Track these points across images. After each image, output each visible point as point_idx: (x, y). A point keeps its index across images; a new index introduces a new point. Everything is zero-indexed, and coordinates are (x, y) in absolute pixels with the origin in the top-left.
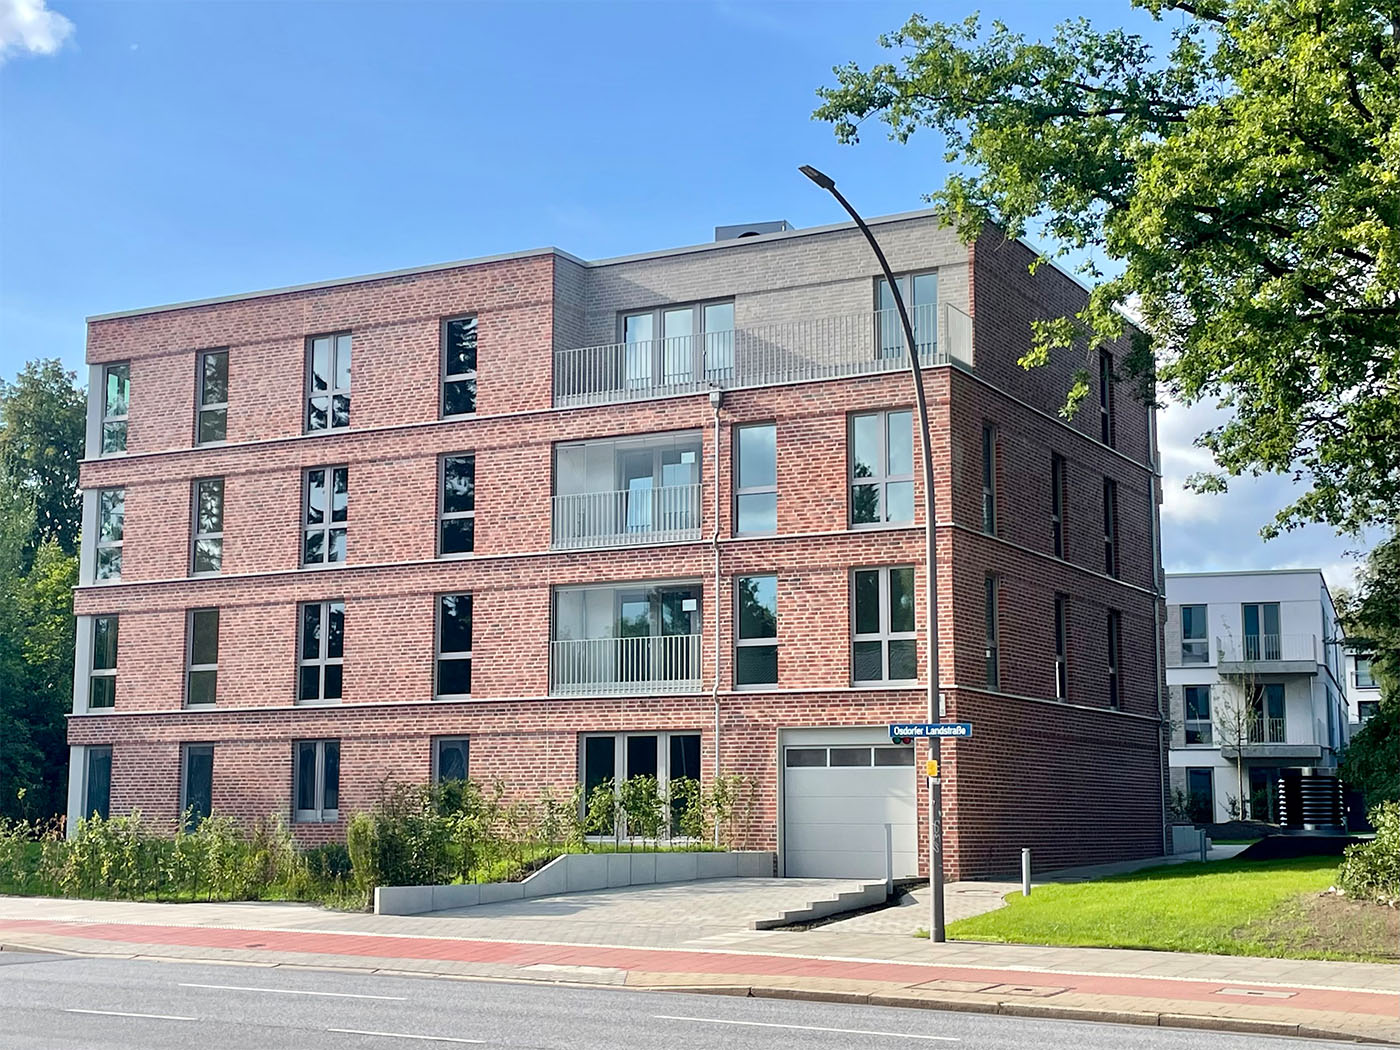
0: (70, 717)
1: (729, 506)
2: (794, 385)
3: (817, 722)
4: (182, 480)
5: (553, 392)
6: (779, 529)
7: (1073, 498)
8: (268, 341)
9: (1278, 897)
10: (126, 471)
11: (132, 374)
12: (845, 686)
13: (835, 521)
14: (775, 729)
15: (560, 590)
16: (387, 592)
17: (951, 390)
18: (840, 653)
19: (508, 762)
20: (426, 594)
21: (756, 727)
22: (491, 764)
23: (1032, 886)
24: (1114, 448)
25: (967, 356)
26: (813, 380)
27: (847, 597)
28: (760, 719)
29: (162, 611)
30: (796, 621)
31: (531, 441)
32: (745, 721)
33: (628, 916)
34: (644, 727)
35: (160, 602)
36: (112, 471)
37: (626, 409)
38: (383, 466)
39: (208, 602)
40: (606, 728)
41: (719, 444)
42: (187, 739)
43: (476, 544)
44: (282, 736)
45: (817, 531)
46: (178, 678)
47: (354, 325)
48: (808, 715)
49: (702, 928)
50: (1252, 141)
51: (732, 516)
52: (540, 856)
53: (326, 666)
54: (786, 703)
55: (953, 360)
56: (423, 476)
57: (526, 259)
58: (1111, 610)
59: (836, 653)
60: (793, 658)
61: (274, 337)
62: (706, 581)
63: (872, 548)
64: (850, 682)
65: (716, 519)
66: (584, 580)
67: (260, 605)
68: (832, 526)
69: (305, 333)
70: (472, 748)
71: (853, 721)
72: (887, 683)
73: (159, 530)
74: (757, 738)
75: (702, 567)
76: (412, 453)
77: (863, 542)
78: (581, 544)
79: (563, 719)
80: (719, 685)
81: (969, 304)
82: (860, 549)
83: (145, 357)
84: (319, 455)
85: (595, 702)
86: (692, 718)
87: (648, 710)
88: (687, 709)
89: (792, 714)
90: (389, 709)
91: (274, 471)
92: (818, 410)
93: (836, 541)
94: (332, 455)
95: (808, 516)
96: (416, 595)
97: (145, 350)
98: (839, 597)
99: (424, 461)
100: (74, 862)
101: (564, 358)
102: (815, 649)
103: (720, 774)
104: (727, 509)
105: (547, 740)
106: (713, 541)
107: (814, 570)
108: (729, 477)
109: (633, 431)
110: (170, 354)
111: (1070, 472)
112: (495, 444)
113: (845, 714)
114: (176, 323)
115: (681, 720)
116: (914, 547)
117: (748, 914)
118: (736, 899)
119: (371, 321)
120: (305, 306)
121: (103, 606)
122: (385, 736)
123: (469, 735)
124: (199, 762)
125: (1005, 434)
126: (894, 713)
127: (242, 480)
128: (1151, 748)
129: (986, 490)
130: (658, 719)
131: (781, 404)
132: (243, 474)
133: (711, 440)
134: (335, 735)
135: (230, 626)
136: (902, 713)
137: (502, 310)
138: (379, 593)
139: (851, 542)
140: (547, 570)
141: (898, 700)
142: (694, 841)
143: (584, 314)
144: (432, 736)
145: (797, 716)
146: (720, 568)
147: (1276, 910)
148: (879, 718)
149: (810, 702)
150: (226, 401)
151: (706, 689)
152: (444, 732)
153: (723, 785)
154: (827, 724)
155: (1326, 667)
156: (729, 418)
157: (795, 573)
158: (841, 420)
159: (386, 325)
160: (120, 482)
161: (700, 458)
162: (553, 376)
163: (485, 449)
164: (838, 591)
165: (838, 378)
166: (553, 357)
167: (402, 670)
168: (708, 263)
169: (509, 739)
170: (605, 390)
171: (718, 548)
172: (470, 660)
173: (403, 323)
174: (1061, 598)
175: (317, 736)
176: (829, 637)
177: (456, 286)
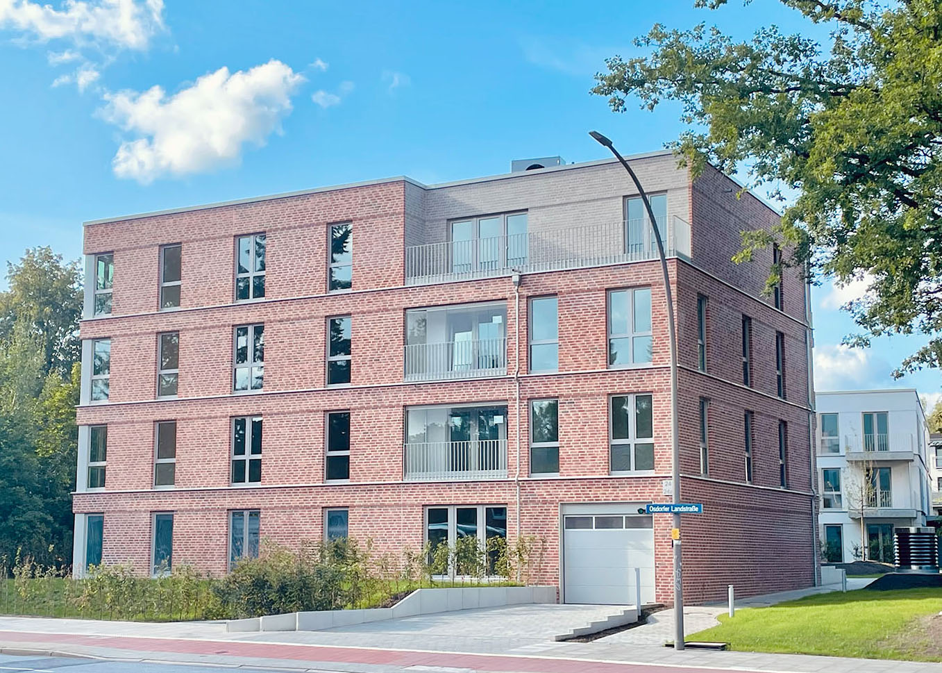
0: (75, 494)
1: (526, 352)
2: (570, 270)
3: (586, 499)
4: (150, 334)
5: (404, 275)
6: (560, 368)
7: (756, 347)
8: (208, 239)
9: (905, 619)
10: (112, 327)
11: (115, 261)
12: (605, 474)
13: (598, 363)
14: (558, 504)
15: (410, 409)
16: (291, 410)
17: (677, 274)
18: (602, 453)
19: (375, 525)
20: (318, 411)
21: (545, 502)
22: (363, 527)
23: (735, 609)
24: (782, 311)
25: (687, 252)
26: (583, 267)
27: (606, 414)
28: (547, 497)
29: (137, 422)
30: (571, 431)
31: (390, 308)
32: (537, 498)
33: (467, 631)
34: (468, 502)
35: (135, 416)
36: (101, 327)
37: (455, 286)
38: (288, 325)
39: (168, 417)
40: (442, 502)
41: (519, 310)
42: (155, 509)
43: (352, 378)
44: (220, 507)
45: (586, 369)
46: (148, 468)
47: (267, 229)
48: (580, 494)
49: (519, 641)
50: (895, 115)
51: (527, 359)
52: (403, 590)
53: (250, 460)
54: (565, 486)
55: (678, 254)
56: (316, 331)
57: (386, 184)
58: (781, 421)
59: (599, 453)
60: (569, 455)
61: (212, 236)
62: (510, 403)
63: (624, 381)
64: (608, 472)
65: (517, 362)
66: (426, 402)
67: (204, 418)
68: (596, 366)
69: (234, 234)
70: (350, 515)
71: (611, 498)
72: (633, 473)
73: (135, 367)
74: (546, 510)
75: (508, 394)
76: (308, 316)
77: (617, 377)
78: (424, 377)
79: (412, 497)
80: (520, 474)
81: (689, 215)
82: (615, 382)
83: (124, 249)
84: (244, 317)
85: (434, 484)
86: (501, 496)
87: (471, 491)
88: (497, 490)
89: (569, 493)
90: (293, 489)
91: (213, 327)
92: (586, 288)
93: (599, 377)
94: (253, 317)
95: (580, 359)
96: (311, 412)
97: (123, 245)
98: (601, 414)
99: (316, 321)
100: (87, 594)
101: (412, 251)
102: (585, 450)
103: (521, 534)
104: (524, 354)
105: (402, 511)
106: (515, 376)
107: (584, 396)
108: (525, 333)
109: (459, 301)
110: (141, 248)
111: (754, 327)
112: (365, 310)
113: (605, 494)
114: (145, 227)
115: (494, 497)
116: (652, 380)
117: (547, 630)
118: (536, 619)
119: (279, 226)
120: (234, 216)
121: (96, 418)
122: (290, 507)
123: (348, 507)
124: (164, 525)
125: (711, 303)
126: (639, 493)
127: (192, 334)
128: (807, 513)
129: (700, 342)
130: (477, 496)
131: (561, 284)
132: (192, 329)
133: (513, 308)
134: (256, 507)
135: (184, 434)
136: (644, 493)
137: (369, 219)
138: (286, 411)
139: (609, 377)
140: (401, 395)
141: (641, 484)
142: (504, 579)
143: (425, 221)
144: (323, 508)
145: (570, 495)
146: (519, 394)
147: (905, 628)
148: (628, 496)
149: (582, 485)
150: (180, 280)
151: (510, 476)
152: (331, 505)
153: (522, 540)
154: (593, 500)
155: (919, 456)
156: (525, 293)
157: (571, 398)
158: (603, 294)
159: (290, 228)
160: (107, 335)
161: (505, 320)
162: (404, 264)
163: (358, 313)
164: (601, 410)
165: (599, 266)
166: (404, 251)
167: (302, 463)
168: (509, 185)
169: (376, 510)
170: (440, 273)
171: (518, 381)
172: (349, 456)
173: (301, 227)
174: (749, 414)
175: (244, 507)
176: (594, 441)
177: (337, 203)
